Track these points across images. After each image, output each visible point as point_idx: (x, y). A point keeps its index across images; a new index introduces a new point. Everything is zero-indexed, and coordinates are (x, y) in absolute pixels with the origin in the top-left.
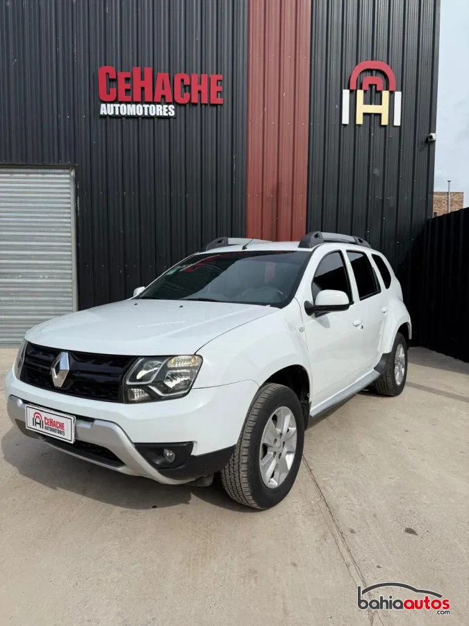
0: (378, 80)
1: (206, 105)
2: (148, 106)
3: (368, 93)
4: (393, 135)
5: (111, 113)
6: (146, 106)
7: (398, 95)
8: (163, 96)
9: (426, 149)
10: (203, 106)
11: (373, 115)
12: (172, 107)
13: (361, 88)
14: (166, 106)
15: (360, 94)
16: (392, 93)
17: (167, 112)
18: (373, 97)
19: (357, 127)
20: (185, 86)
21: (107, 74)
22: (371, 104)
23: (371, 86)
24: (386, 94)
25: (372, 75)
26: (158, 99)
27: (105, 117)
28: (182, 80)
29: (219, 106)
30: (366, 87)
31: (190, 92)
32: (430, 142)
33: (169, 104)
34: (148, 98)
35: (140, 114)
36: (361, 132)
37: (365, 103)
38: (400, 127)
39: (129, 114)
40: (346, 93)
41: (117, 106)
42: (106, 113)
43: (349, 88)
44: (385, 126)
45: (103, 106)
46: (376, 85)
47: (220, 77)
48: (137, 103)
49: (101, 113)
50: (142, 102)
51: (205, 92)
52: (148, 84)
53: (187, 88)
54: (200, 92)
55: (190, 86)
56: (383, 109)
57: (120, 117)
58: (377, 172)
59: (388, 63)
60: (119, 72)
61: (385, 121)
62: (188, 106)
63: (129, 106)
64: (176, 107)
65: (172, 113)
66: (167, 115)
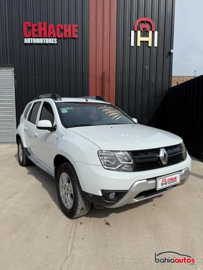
0: (147, 26)
1: (70, 38)
2: (45, 39)
3: (143, 32)
4: (154, 50)
5: (29, 42)
6: (44, 39)
7: (156, 33)
8: (52, 35)
9: (169, 57)
10: (69, 39)
11: (145, 42)
12: (55, 39)
13: (139, 30)
14: (53, 39)
15: (139, 32)
16: (153, 32)
17: (53, 42)
18: (145, 34)
19: (138, 47)
20: (61, 30)
21: (27, 25)
22: (144, 37)
23: (144, 29)
24: (150, 32)
25: (144, 24)
26: (49, 36)
27: (26, 44)
28: (60, 27)
29: (76, 39)
30: (141, 29)
31: (63, 33)
32: (170, 54)
33: (54, 38)
34: (45, 35)
35: (42, 42)
36: (140, 50)
37: (141, 36)
38: (157, 47)
39: (37, 43)
40: (133, 32)
41: (32, 39)
42: (27, 43)
43: (134, 30)
44: (150, 47)
45: (26, 39)
46: (146, 28)
47: (77, 26)
48: (40, 38)
49: (25, 42)
50: (43, 38)
51: (70, 33)
52: (45, 30)
53: (62, 31)
54: (68, 33)
55: (63, 30)
56: (149, 39)
57: (33, 44)
58: (147, 67)
59: (151, 19)
60: (32, 24)
61: (150, 45)
62: (62, 39)
63: (37, 39)
64: (57, 39)
65: (56, 42)
66: (53, 43)
